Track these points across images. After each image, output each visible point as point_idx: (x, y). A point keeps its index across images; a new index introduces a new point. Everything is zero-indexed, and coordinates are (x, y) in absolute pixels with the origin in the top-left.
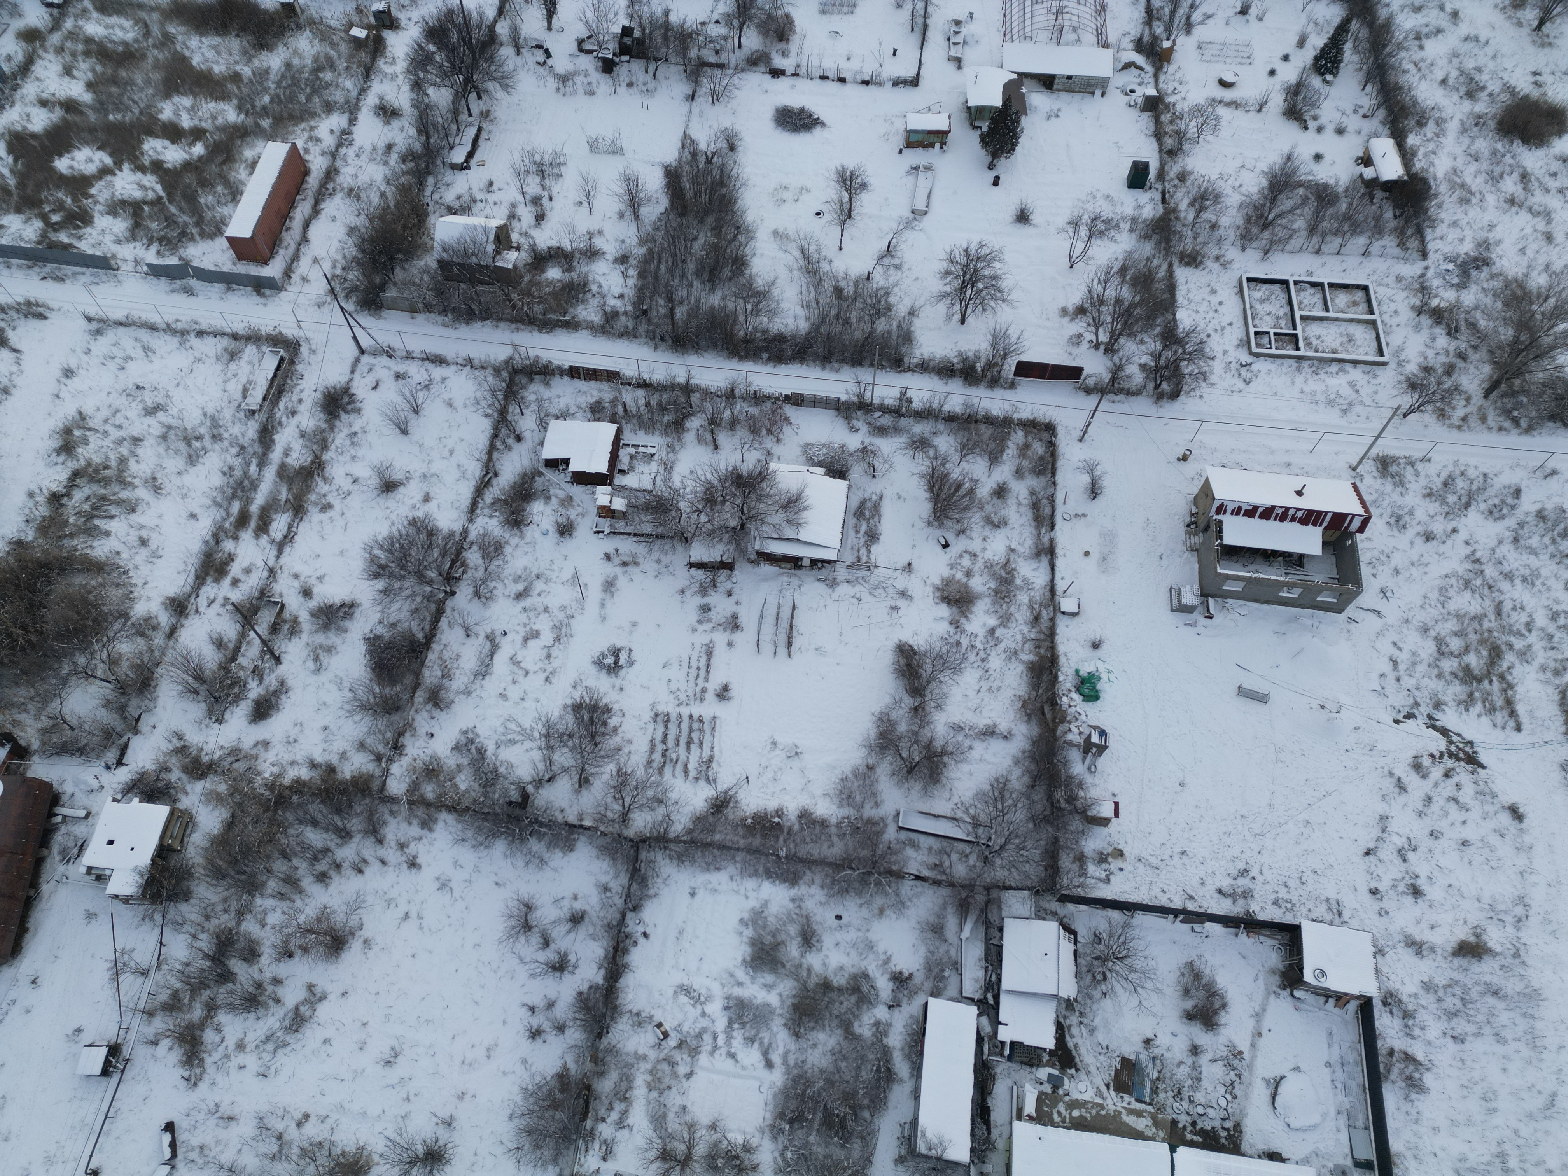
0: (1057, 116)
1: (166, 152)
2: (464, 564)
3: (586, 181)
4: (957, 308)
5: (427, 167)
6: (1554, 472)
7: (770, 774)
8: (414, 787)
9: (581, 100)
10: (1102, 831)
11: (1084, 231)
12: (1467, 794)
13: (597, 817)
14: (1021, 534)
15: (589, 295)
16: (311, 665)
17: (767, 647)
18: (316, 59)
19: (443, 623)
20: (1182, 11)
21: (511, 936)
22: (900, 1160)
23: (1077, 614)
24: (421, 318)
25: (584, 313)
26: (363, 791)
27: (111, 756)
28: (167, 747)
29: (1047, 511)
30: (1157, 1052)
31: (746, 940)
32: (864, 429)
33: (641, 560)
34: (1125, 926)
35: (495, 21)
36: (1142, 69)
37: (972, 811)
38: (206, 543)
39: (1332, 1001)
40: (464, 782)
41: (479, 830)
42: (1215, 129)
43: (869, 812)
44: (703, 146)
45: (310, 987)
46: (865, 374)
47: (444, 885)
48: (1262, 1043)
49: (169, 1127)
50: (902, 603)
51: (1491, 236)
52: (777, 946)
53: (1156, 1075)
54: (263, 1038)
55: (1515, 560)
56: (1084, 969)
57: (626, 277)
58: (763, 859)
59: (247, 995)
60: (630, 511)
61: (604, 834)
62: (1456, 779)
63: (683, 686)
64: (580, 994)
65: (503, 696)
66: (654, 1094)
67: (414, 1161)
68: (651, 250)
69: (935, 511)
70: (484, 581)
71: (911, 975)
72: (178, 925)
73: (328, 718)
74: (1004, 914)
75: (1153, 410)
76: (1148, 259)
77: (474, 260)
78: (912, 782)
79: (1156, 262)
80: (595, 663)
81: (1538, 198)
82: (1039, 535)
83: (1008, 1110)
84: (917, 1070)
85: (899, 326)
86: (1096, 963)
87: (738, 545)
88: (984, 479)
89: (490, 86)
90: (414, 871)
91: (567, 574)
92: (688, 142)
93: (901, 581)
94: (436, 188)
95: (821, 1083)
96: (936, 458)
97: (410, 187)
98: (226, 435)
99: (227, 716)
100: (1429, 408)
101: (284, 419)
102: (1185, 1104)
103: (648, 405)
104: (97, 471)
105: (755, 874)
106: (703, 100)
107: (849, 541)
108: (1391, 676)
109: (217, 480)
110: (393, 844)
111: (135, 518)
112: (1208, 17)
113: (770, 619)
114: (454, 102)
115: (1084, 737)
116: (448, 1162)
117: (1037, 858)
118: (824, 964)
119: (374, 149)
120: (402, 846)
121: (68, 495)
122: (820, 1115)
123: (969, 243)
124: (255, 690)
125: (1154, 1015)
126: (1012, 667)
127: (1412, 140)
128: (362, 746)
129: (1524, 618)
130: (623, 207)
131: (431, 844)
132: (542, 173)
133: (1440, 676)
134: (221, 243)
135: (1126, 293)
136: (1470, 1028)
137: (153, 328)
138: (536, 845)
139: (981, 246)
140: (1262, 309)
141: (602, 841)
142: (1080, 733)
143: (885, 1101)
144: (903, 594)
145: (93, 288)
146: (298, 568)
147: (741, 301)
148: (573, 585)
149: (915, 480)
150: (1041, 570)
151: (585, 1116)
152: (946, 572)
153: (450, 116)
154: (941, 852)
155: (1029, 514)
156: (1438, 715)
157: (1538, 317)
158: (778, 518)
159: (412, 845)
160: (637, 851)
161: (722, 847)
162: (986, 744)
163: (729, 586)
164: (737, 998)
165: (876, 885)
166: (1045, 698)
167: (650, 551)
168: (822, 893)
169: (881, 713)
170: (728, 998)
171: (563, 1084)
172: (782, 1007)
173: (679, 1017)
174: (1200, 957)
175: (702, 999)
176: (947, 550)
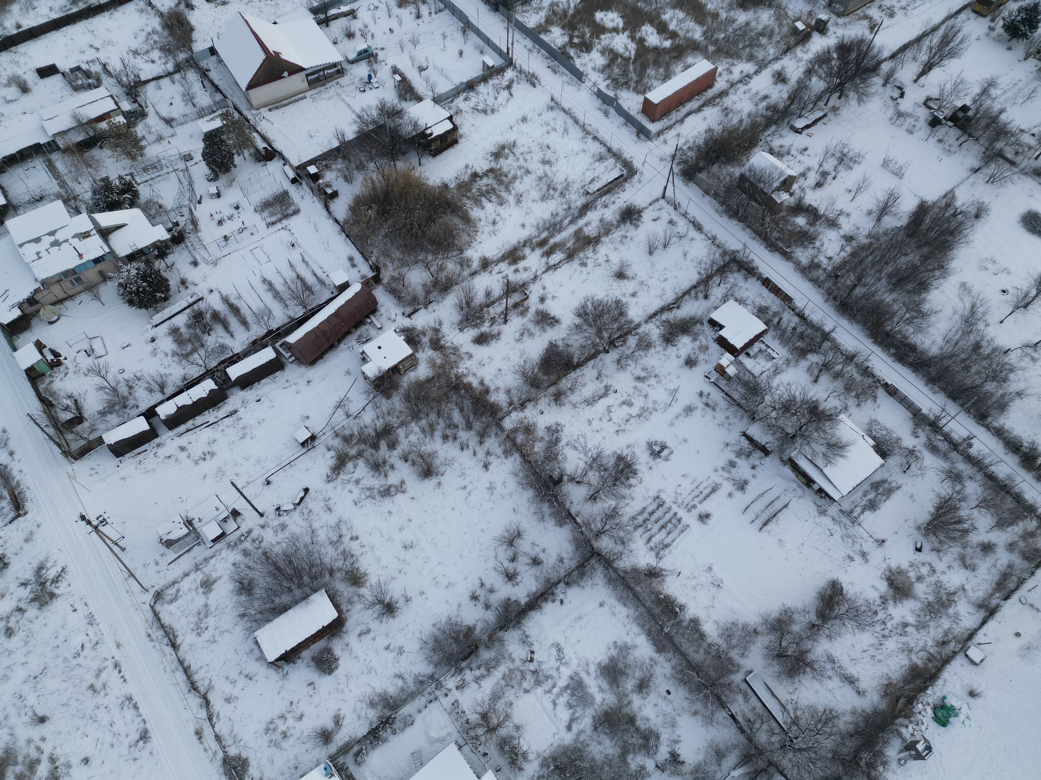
1: (651, 37)
2: (624, 341)
3: (865, 180)
5: (778, 120)
7: (694, 583)
8: (515, 431)
9: (901, 133)
13: (586, 521)
14: (979, 584)
15: (811, 246)
16: (517, 335)
17: (750, 515)
18: (765, 28)
19: (591, 363)
21: (500, 540)
23: (976, 664)
24: (708, 198)
25: (800, 254)
26: (492, 413)
27: (408, 310)
28: (432, 324)
29: (1012, 586)
31: (609, 654)
32: (923, 438)
33: (718, 410)
35: (885, 60)
37: (799, 713)
38: (519, 242)
40: (539, 448)
41: (527, 477)
43: (734, 654)
44: (958, 204)
45: (403, 482)
46: (952, 408)
47: (491, 488)
49: (306, 490)
50: (858, 559)
52: (623, 673)
54: (368, 487)
57: (842, 249)
58: (652, 623)
59: (377, 462)
60: (735, 379)
61: (582, 533)
63: (685, 495)
64: (509, 599)
65: (590, 422)
66: (503, 682)
67: (381, 602)
68: (871, 244)
69: (929, 523)
70: (628, 357)
71: (684, 762)
72: (376, 407)
73: (505, 366)
77: (762, 185)
78: (775, 663)
80: (648, 443)
82: (992, 595)
85: (1003, 396)
87: (782, 445)
88: (982, 531)
89: (852, 94)
90: (484, 469)
91: (672, 386)
92: (950, 196)
93: (869, 546)
94: (773, 134)
95: (587, 765)
96: (958, 493)
97: (760, 125)
98: (567, 196)
99: (465, 330)
101: (599, 207)
103: (794, 329)
104: (501, 175)
105: (642, 626)
106: (981, 177)
107: (855, 497)
109: (547, 216)
110: (485, 449)
111: (500, 209)
113: (765, 500)
114: (823, 92)
115: (913, 739)
116: (394, 617)
118: (640, 708)
119: (757, 94)
120: (488, 453)
121: (481, 178)
124: (485, 328)
126: (901, 656)
128: (508, 392)
130: (875, 208)
131: (501, 464)
132: (841, 161)
134: (641, 98)
137: (576, 121)
138: (546, 508)
141: (578, 536)
142: (913, 735)
144: (864, 555)
145: (566, 85)
146: (548, 285)
147: (904, 309)
148: (670, 394)
149: (933, 495)
150: (974, 618)
151: (465, 659)
152: (905, 565)
153: (814, 99)
154: (759, 716)
155: (996, 577)
158: (820, 449)
159: (493, 457)
160: (591, 556)
161: (636, 596)
162: (842, 684)
163: (757, 462)
164: (581, 679)
165: (705, 696)
166: (906, 693)
167: (727, 409)
168: (670, 670)
169: (789, 608)
170: (576, 674)
171: (467, 633)
172: (600, 706)
173: (545, 658)
175: (563, 661)
176: (918, 553)
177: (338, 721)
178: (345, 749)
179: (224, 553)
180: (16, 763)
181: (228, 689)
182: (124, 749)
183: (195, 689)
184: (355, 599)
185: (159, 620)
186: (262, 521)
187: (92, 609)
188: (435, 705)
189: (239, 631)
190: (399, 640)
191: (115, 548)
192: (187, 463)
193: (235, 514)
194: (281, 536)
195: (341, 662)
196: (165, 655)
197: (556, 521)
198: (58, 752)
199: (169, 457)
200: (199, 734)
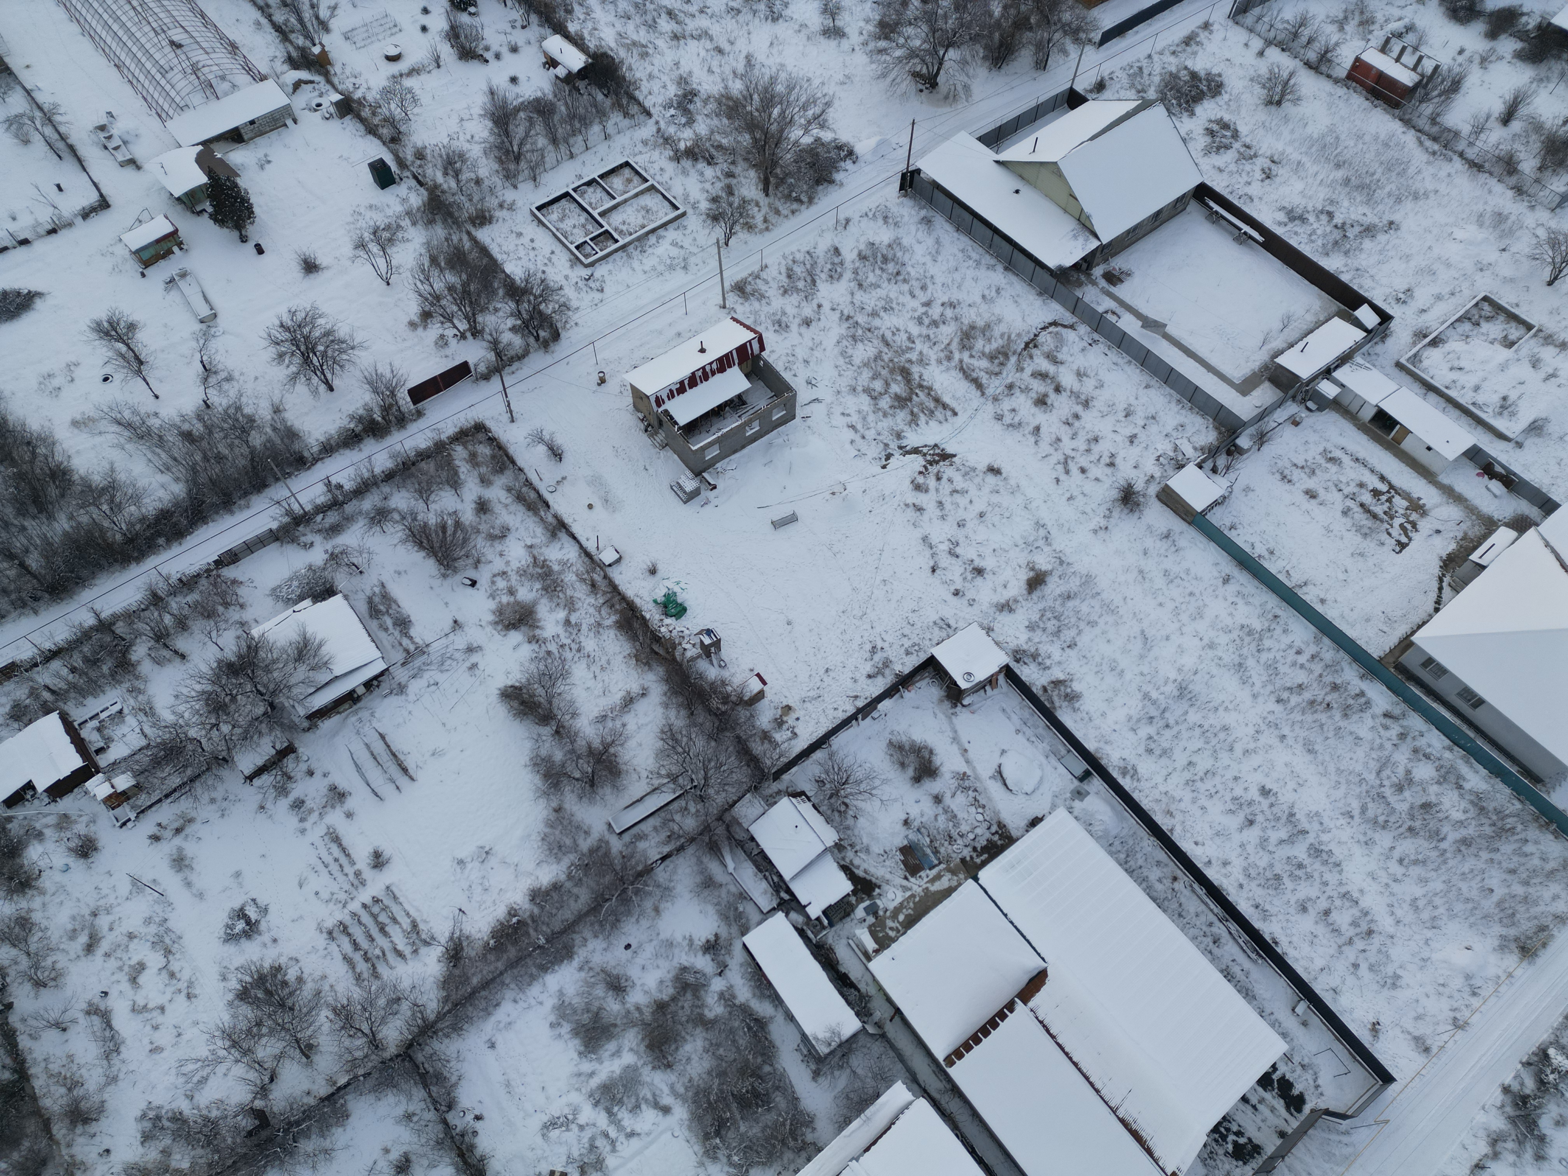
0: (269, 162)
4: (315, 380)
6: (848, 221)
7: (478, 890)
10: (765, 702)
11: (374, 248)
12: (959, 482)
13: (347, 1067)
14: (527, 529)
17: (387, 790)
19: (24, 1042)
20: (307, 15)
22: (816, 1075)
23: (620, 558)
29: (533, 495)
30: (916, 824)
31: (568, 1036)
32: (317, 539)
33: (193, 814)
34: (831, 756)
36: (312, 82)
37: (663, 772)
39: (988, 688)
40: (182, 1159)
42: (415, 100)
43: (585, 845)
46: (278, 491)
48: (971, 755)
50: (475, 658)
51: (681, 71)
52: (597, 1016)
53: (928, 840)
55: (870, 299)
56: (829, 812)
58: (529, 961)
60: (142, 779)
61: (367, 1075)
62: (945, 477)
63: (335, 887)
65: (156, 1050)
69: (440, 562)
70: (36, 966)
71: (716, 935)
74: (745, 826)
75: (548, 359)
76: (447, 239)
78: (600, 791)
79: (455, 238)
80: (227, 941)
81: (691, 25)
82: (542, 519)
83: (858, 962)
84: (776, 999)
85: (275, 429)
86: (833, 800)
87: (282, 725)
88: (459, 506)
91: (125, 887)
93: (460, 641)
95: (716, 1081)
96: (404, 518)
100: (737, 228)
102: (960, 841)
103: (73, 670)
105: (533, 978)
107: (385, 643)
108: (857, 438)
112: (334, 8)
113: (368, 765)
115: (698, 646)
117: (736, 764)
118: (646, 992)
122: (734, 1106)
123: (279, 318)
125: (896, 800)
126: (605, 637)
127: (572, 27)
129: (904, 337)
133: (885, 415)
135: (452, 278)
136: (1073, 632)
138: (307, 1146)
139: (293, 314)
140: (566, 225)
141: (371, 1082)
142: (694, 645)
143: (772, 1045)
144: (470, 650)
147: (92, 509)
148: (140, 891)
149: (401, 549)
150: (566, 545)
152: (492, 605)
154: (665, 823)
155: (520, 509)
156: (904, 443)
157: (756, 114)
158: (302, 672)
160: (411, 1059)
161: (486, 985)
162: (633, 712)
163: (303, 767)
164: (598, 1088)
165: (636, 894)
166: (648, 641)
167: (196, 798)
168: (599, 941)
169: (531, 759)
170: (591, 1095)
172: (640, 1057)
173: (563, 1150)
174: (892, 733)
175: (570, 1117)
176: (478, 586)
197: (338, 1124)
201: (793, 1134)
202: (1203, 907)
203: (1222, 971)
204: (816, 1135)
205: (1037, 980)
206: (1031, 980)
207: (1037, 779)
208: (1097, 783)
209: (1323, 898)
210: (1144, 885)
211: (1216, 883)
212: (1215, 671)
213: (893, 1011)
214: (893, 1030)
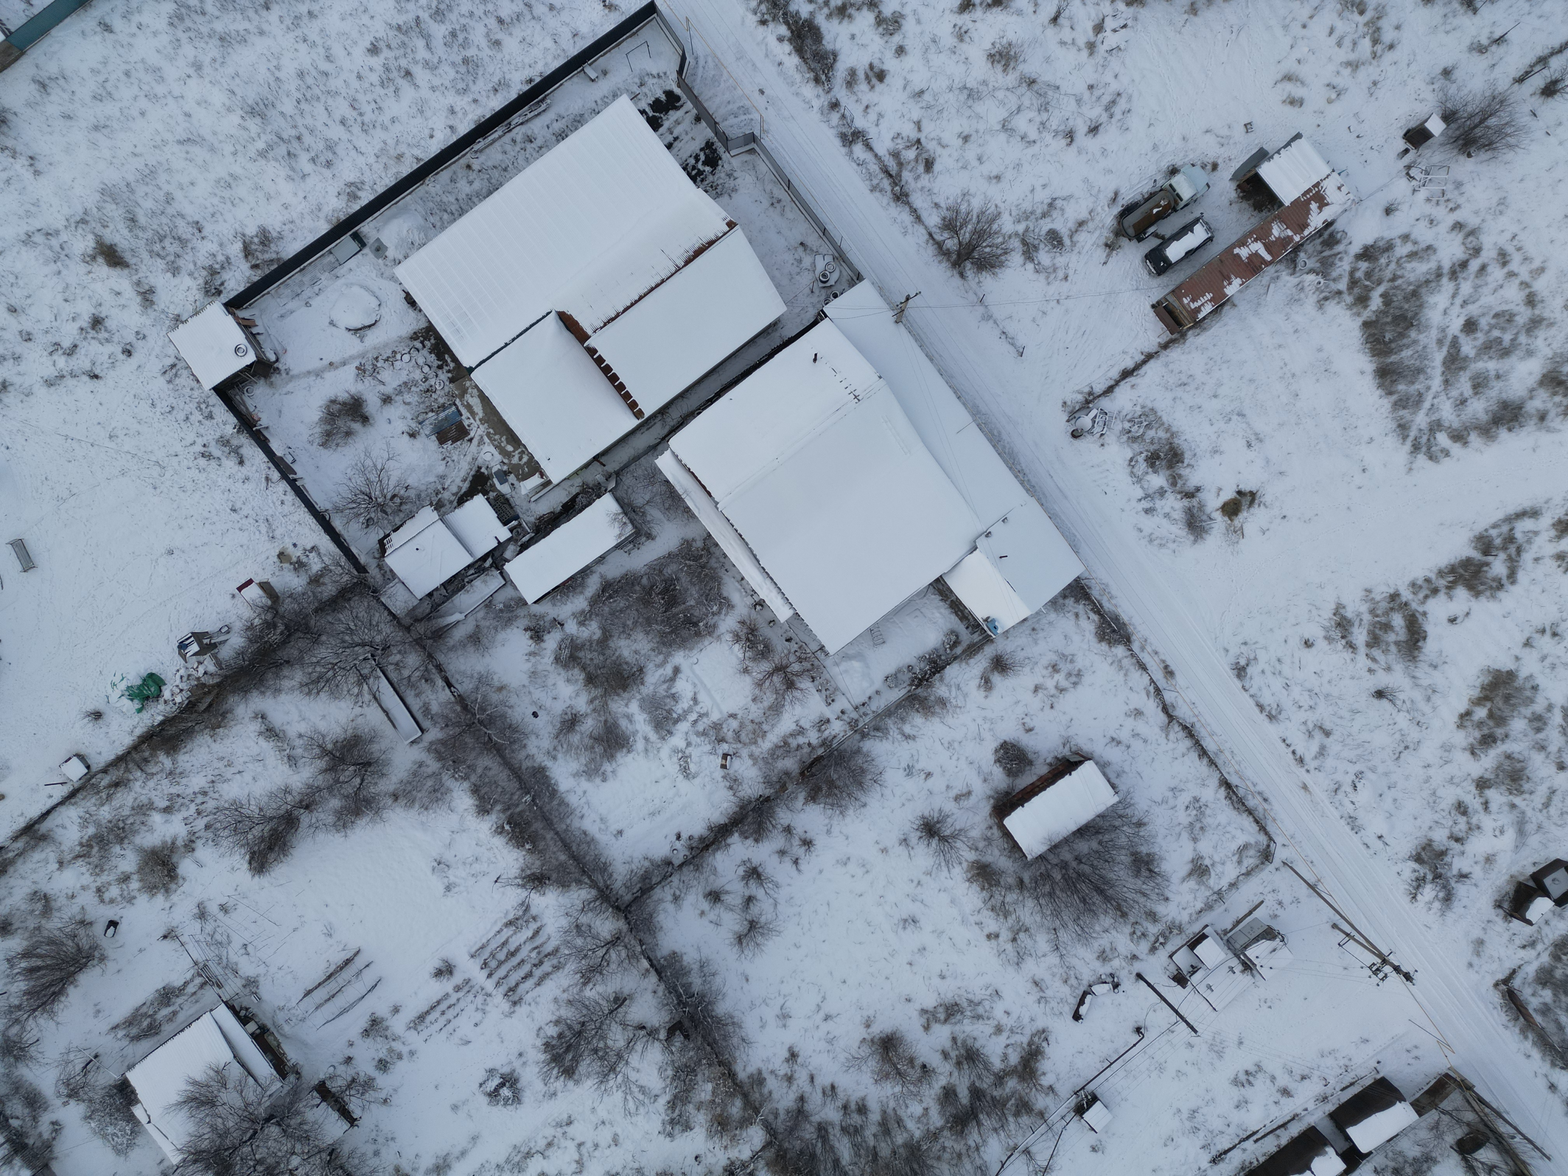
7: (477, 867)
8: (745, 1122)
10: (274, 582)
13: (634, 962)
14: (34, 871)
17: (369, 977)
21: (770, 930)
22: (650, 537)
23: (78, 755)
26: (783, 1157)
30: (414, 425)
31: (614, 763)
32: (45, 1119)
33: (390, 1169)
34: (338, 510)
37: (356, 690)
39: (255, 330)
40: (705, 1091)
41: (726, 1037)
43: (433, 765)
45: (927, 1028)
47: (784, 1017)
48: (336, 359)
49: (1077, 1017)
50: (213, 908)
52: (597, 739)
53: (431, 414)
54: (981, 1021)
56: (402, 515)
58: (547, 808)
59: (971, 1064)
61: (641, 943)
63: (470, 1009)
64: (757, 841)
66: (765, 727)
67: (943, 839)
69: (82, 967)
71: (526, 630)
74: (416, 602)
78: (376, 755)
80: (520, 1102)
82: (19, 855)
83: (551, 494)
84: (585, 572)
86: (389, 511)
87: (292, 1103)
90: (796, 1050)
93: (191, 928)
95: (654, 626)
96: (17, 1021)
102: (432, 382)
105: (563, 803)
107: (192, 1010)
110: (794, 1088)
113: (340, 1002)
116: (923, 817)
117: (347, 612)
118: (577, 695)
120: (790, 1079)
122: (674, 610)
125: (388, 444)
126: (188, 765)
131: (768, 1060)
136: (180, 223)
138: (696, 983)
141: (647, 938)
142: (200, 663)
143: (625, 576)
144: (202, 914)
149: (62, 1017)
150: (59, 821)
151: (819, 759)
152: (142, 900)
154: (411, 685)
158: (230, 1097)
159: (782, 1073)
160: (629, 905)
161: (566, 846)
162: (285, 728)
163: (341, 1070)
164: (657, 732)
165: (485, 711)
166: (194, 716)
168: (529, 743)
169: (338, 831)
170: (663, 738)
171: (816, 793)
172: (633, 697)
173: (706, 759)
174: (311, 443)
175: (680, 755)
176: (116, 919)
177: (987, 683)
178: (973, 650)
179: (1184, 917)
180: (1397, 643)
181: (1141, 726)
182: (1262, 656)
183: (1187, 728)
184: (981, 845)
185: (1257, 822)
186: (1138, 967)
187: (1356, 838)
188: (859, 700)
189: (1141, 804)
190: (912, 786)
191: (1348, 929)
192: (1273, 1066)
193: (1180, 979)
194: (1104, 941)
195: (991, 758)
196: (1237, 772)
197: (681, 961)
198: (1347, 655)
199: (1303, 1078)
200: (1169, 673)
201: (697, 558)
202: (497, 144)
203: (558, 141)
204: (698, 538)
205: (568, 322)
206: (568, 328)
207: (362, 291)
208: (367, 228)
209: (487, 21)
210: (475, 200)
211: (473, 126)
212: (230, 70)
213: (596, 463)
214: (613, 463)
